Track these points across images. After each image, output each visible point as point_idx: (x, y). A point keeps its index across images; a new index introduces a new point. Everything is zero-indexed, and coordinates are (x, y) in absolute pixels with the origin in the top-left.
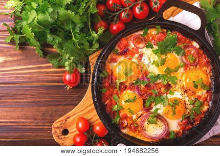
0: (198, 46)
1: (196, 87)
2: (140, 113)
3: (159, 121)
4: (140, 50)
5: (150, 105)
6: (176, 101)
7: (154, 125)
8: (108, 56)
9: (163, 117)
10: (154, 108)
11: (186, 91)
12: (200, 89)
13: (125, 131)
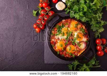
0: (64, 20)
1: (76, 27)
2: (75, 48)
3: (80, 43)
4: (56, 38)
5: (74, 43)
6: (77, 35)
7: (81, 46)
8: (53, 49)
9: (80, 42)
10: (76, 43)
11: (76, 31)
12: (78, 26)
13: (78, 55)
